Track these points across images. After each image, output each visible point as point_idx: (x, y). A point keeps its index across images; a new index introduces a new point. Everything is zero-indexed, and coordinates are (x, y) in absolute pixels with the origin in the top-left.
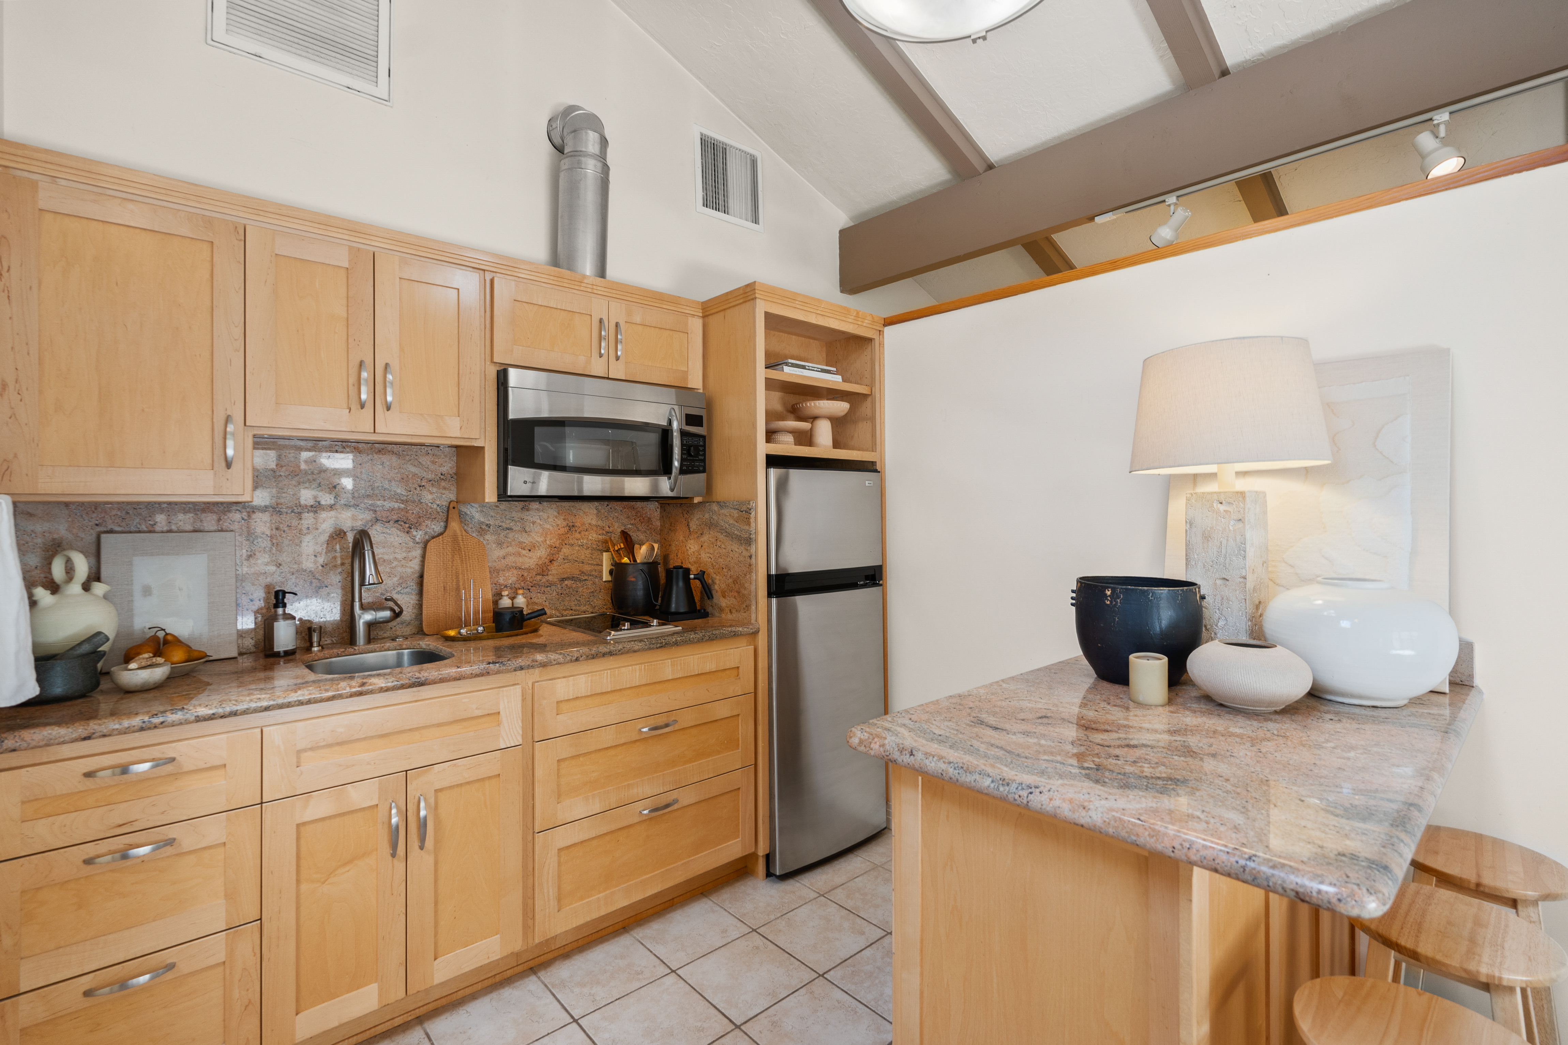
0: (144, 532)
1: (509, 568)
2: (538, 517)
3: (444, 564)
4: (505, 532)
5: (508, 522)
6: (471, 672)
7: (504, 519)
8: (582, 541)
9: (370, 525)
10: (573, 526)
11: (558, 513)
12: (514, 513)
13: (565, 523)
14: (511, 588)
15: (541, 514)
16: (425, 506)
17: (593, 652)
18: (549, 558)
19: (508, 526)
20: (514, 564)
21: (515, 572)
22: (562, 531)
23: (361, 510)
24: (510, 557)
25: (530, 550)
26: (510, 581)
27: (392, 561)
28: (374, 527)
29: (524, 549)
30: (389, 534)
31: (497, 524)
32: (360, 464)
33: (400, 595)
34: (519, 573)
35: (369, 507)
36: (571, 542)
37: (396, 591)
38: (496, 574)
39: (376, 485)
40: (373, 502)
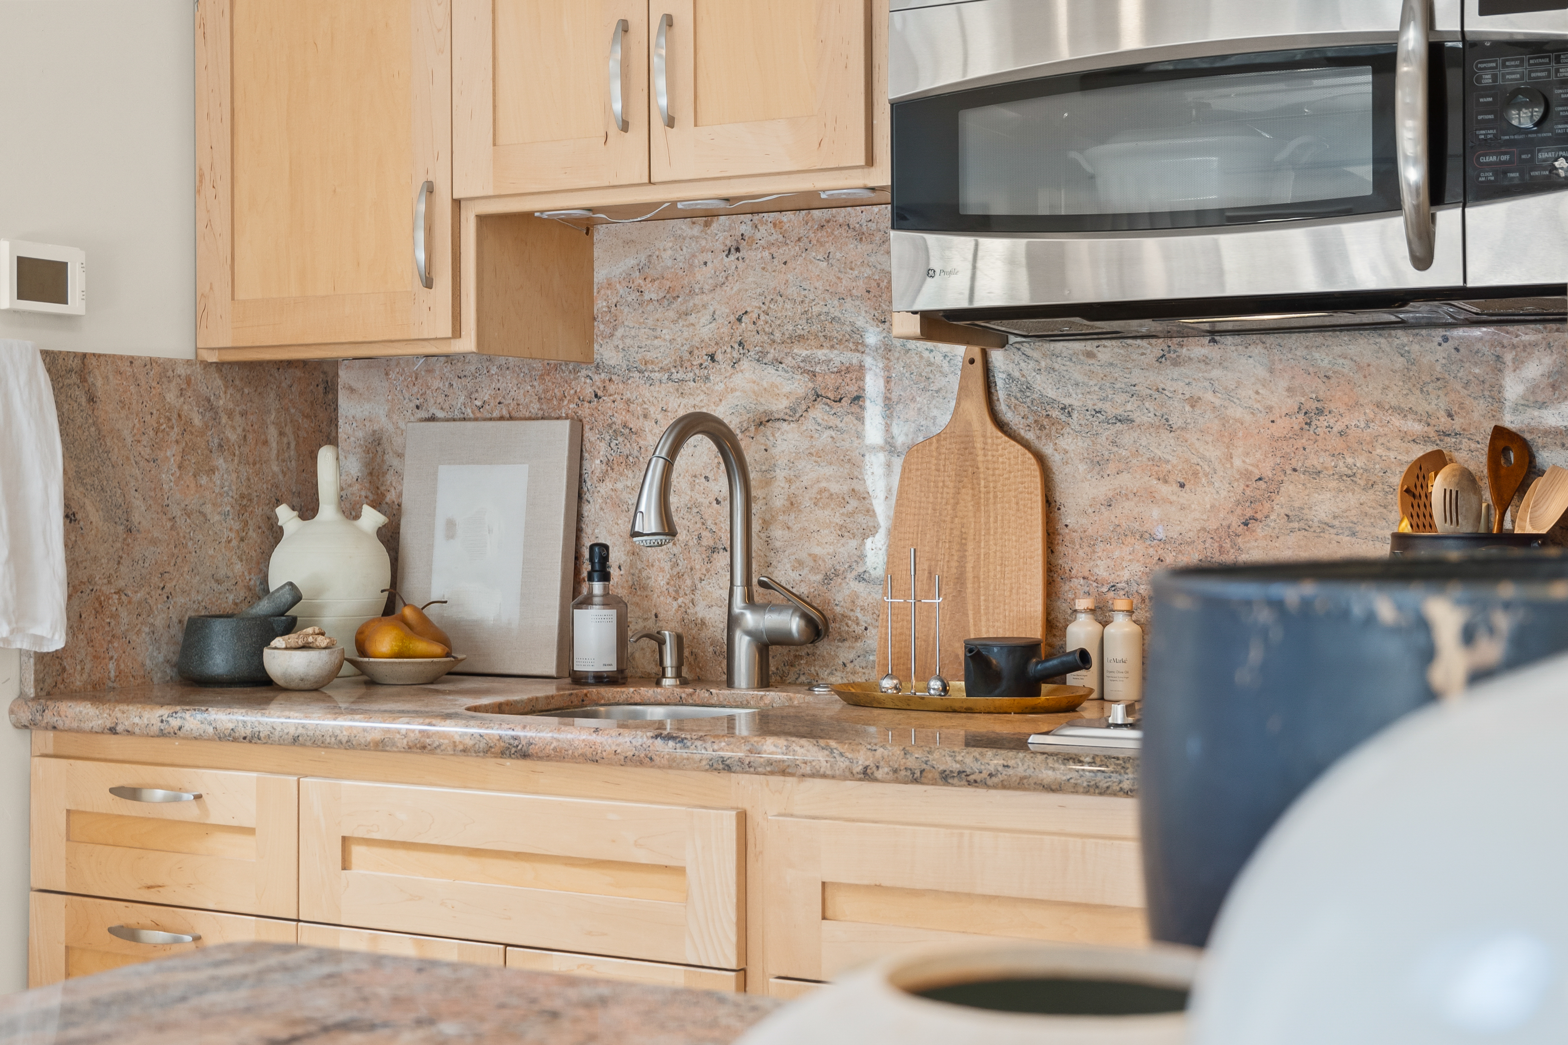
0: (470, 420)
1: (1121, 534)
2: (1207, 384)
3: (934, 510)
4: (1113, 429)
5: (1120, 398)
6: (614, 748)
7: (1110, 392)
8: (1350, 461)
9: (804, 407)
10: (1320, 412)
11: (1271, 371)
12: (1136, 372)
13: (1291, 404)
14: (1127, 594)
15: (1216, 373)
16: (916, 358)
17: (911, 762)
18: (1239, 511)
19: (1120, 411)
20: (1136, 525)
21: (1139, 547)
22: (1283, 426)
23: (787, 372)
24: (1127, 505)
25: (1182, 486)
26: (1126, 575)
27: (847, 498)
28: (812, 414)
29: (1166, 482)
30: (841, 431)
31: (1090, 407)
32: (785, 263)
33: (862, 585)
34: (1151, 551)
35: (802, 365)
36: (1314, 461)
37: (855, 573)
38: (1087, 549)
39: (816, 310)
40: (808, 352)
